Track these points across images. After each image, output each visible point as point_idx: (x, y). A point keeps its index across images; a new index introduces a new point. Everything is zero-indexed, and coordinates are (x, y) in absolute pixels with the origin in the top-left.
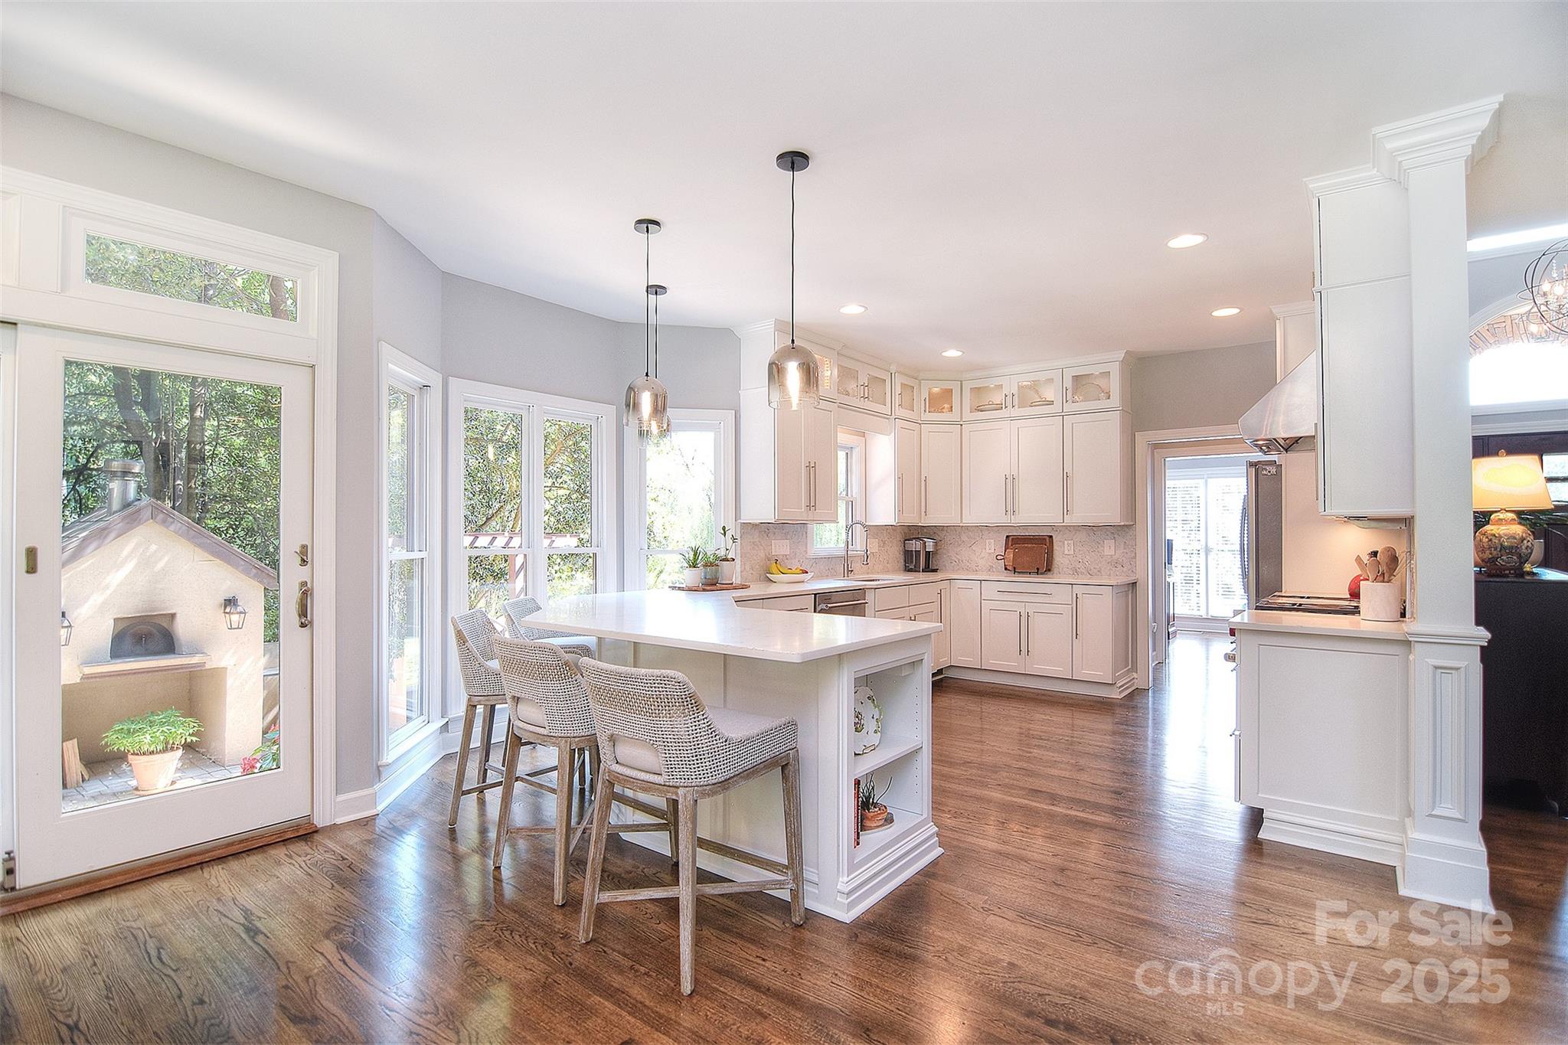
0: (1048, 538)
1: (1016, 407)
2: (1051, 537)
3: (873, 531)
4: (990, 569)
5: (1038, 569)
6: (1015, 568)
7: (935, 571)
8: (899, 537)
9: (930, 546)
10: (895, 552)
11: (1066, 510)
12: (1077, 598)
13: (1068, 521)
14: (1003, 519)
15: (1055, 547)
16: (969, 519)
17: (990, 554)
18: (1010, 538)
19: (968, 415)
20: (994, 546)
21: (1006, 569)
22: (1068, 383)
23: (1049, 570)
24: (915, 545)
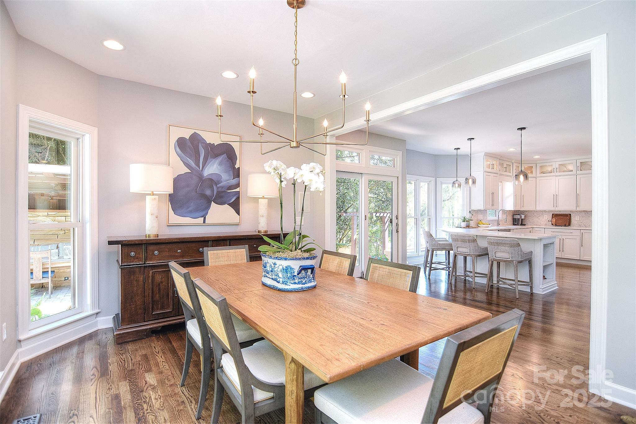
0: (569, 215)
1: (558, 172)
2: (570, 214)
3: (504, 211)
4: (546, 225)
5: (565, 225)
6: (556, 224)
7: (525, 225)
8: (512, 214)
9: (523, 217)
10: (510, 219)
11: (577, 205)
12: (582, 234)
13: (578, 209)
14: (552, 208)
15: (572, 218)
16: (538, 208)
17: (545, 220)
18: (554, 215)
19: (538, 175)
20: (548, 217)
21: (552, 225)
22: (579, 164)
23: (570, 225)
24: (517, 217)
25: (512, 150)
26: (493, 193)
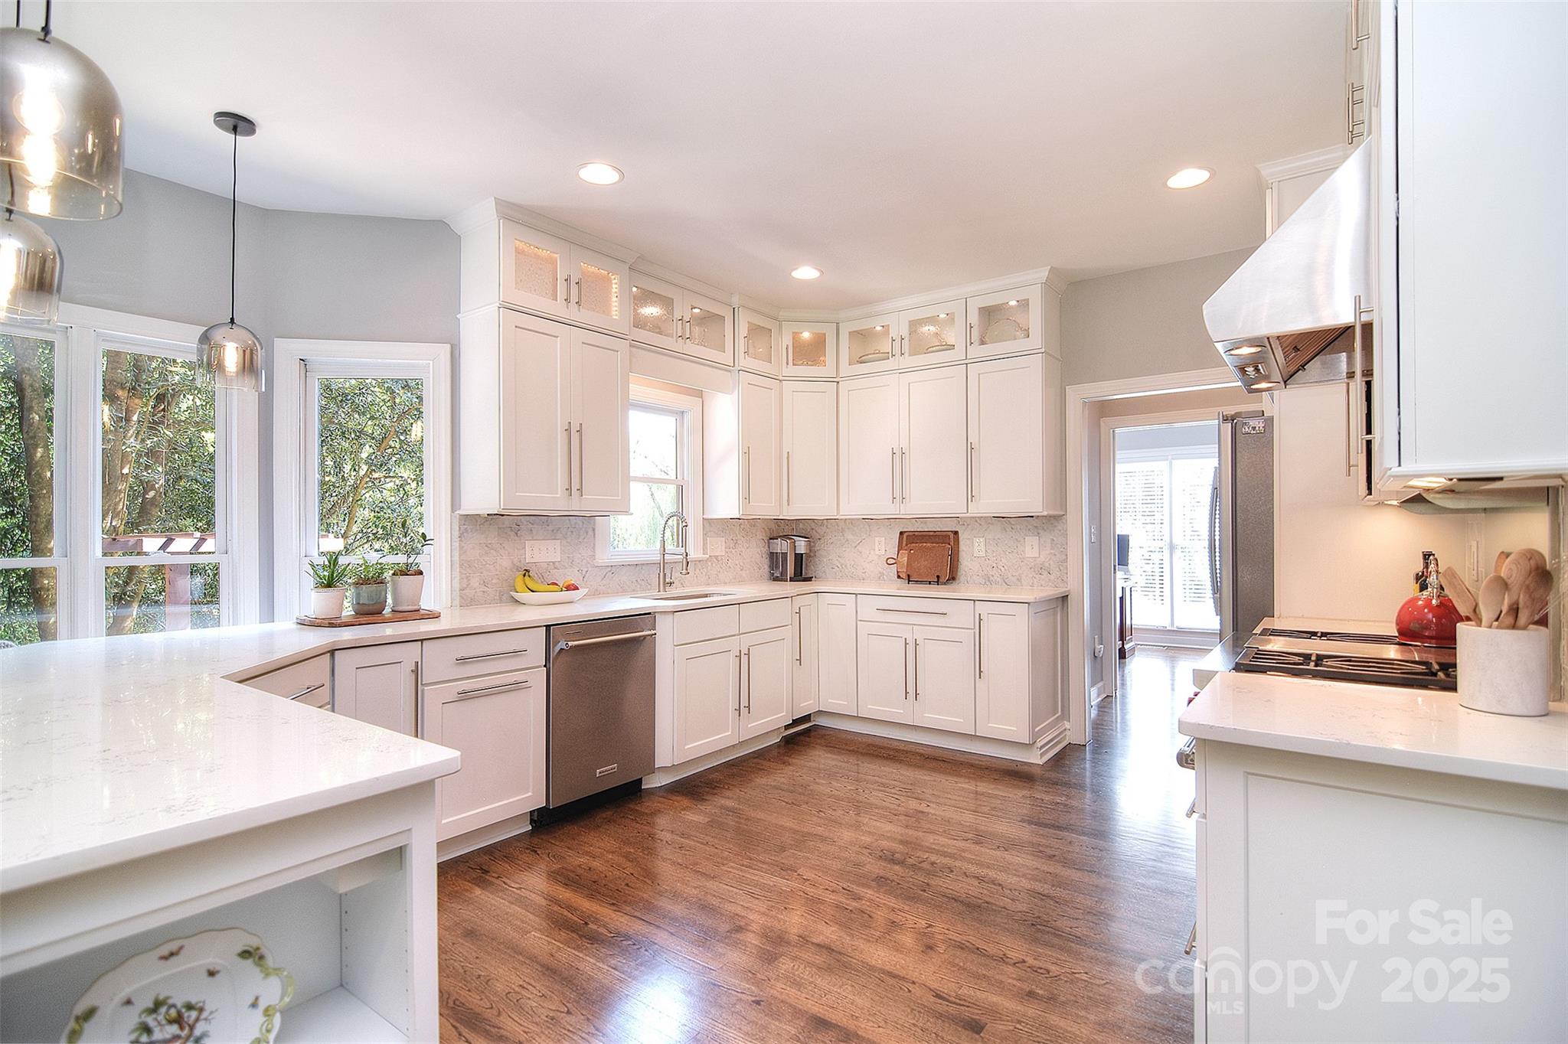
0: (952, 535)
1: (906, 355)
2: (956, 533)
3: (714, 526)
4: (880, 577)
5: (938, 577)
6: (909, 576)
7: (809, 579)
8: (761, 535)
9: (802, 546)
10: (754, 553)
11: (971, 497)
12: (980, 620)
13: (976, 509)
14: (889, 509)
15: (962, 547)
16: (850, 508)
17: (880, 556)
18: (905, 536)
19: (846, 369)
20: (885, 545)
21: (899, 577)
22: (974, 318)
23: (954, 579)
24: (781, 546)
25: (599, 174)
26: (575, 435)
